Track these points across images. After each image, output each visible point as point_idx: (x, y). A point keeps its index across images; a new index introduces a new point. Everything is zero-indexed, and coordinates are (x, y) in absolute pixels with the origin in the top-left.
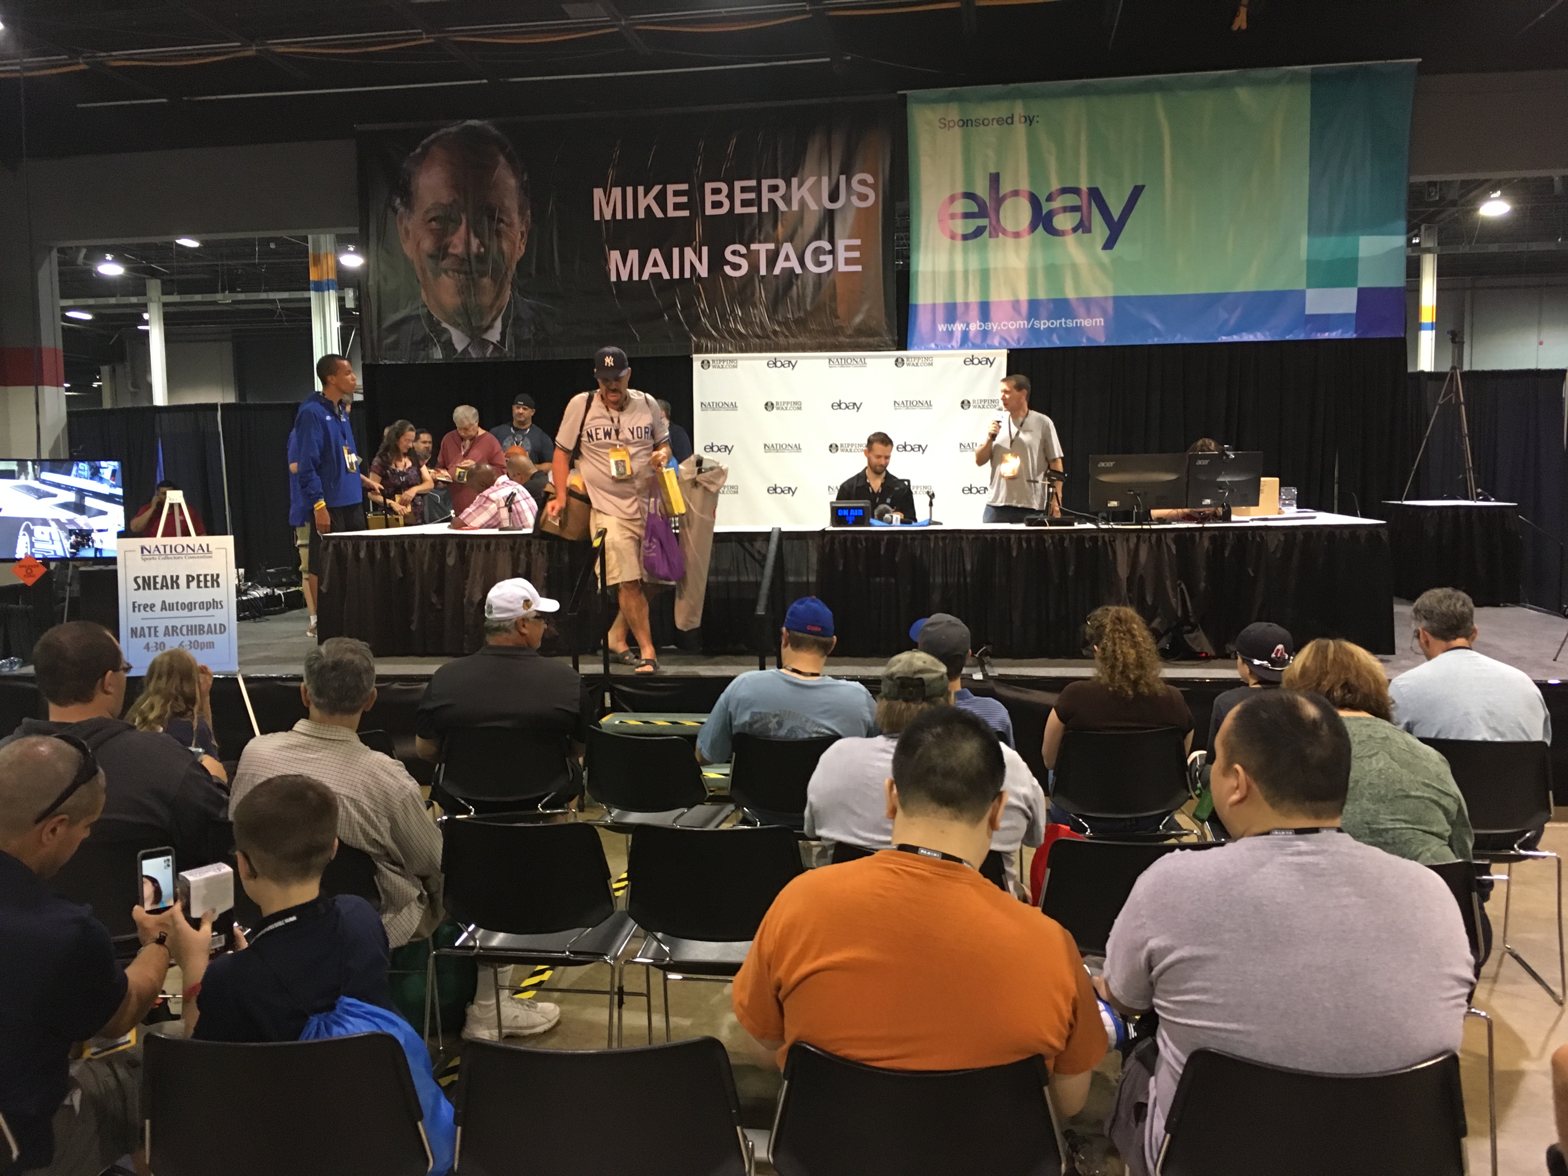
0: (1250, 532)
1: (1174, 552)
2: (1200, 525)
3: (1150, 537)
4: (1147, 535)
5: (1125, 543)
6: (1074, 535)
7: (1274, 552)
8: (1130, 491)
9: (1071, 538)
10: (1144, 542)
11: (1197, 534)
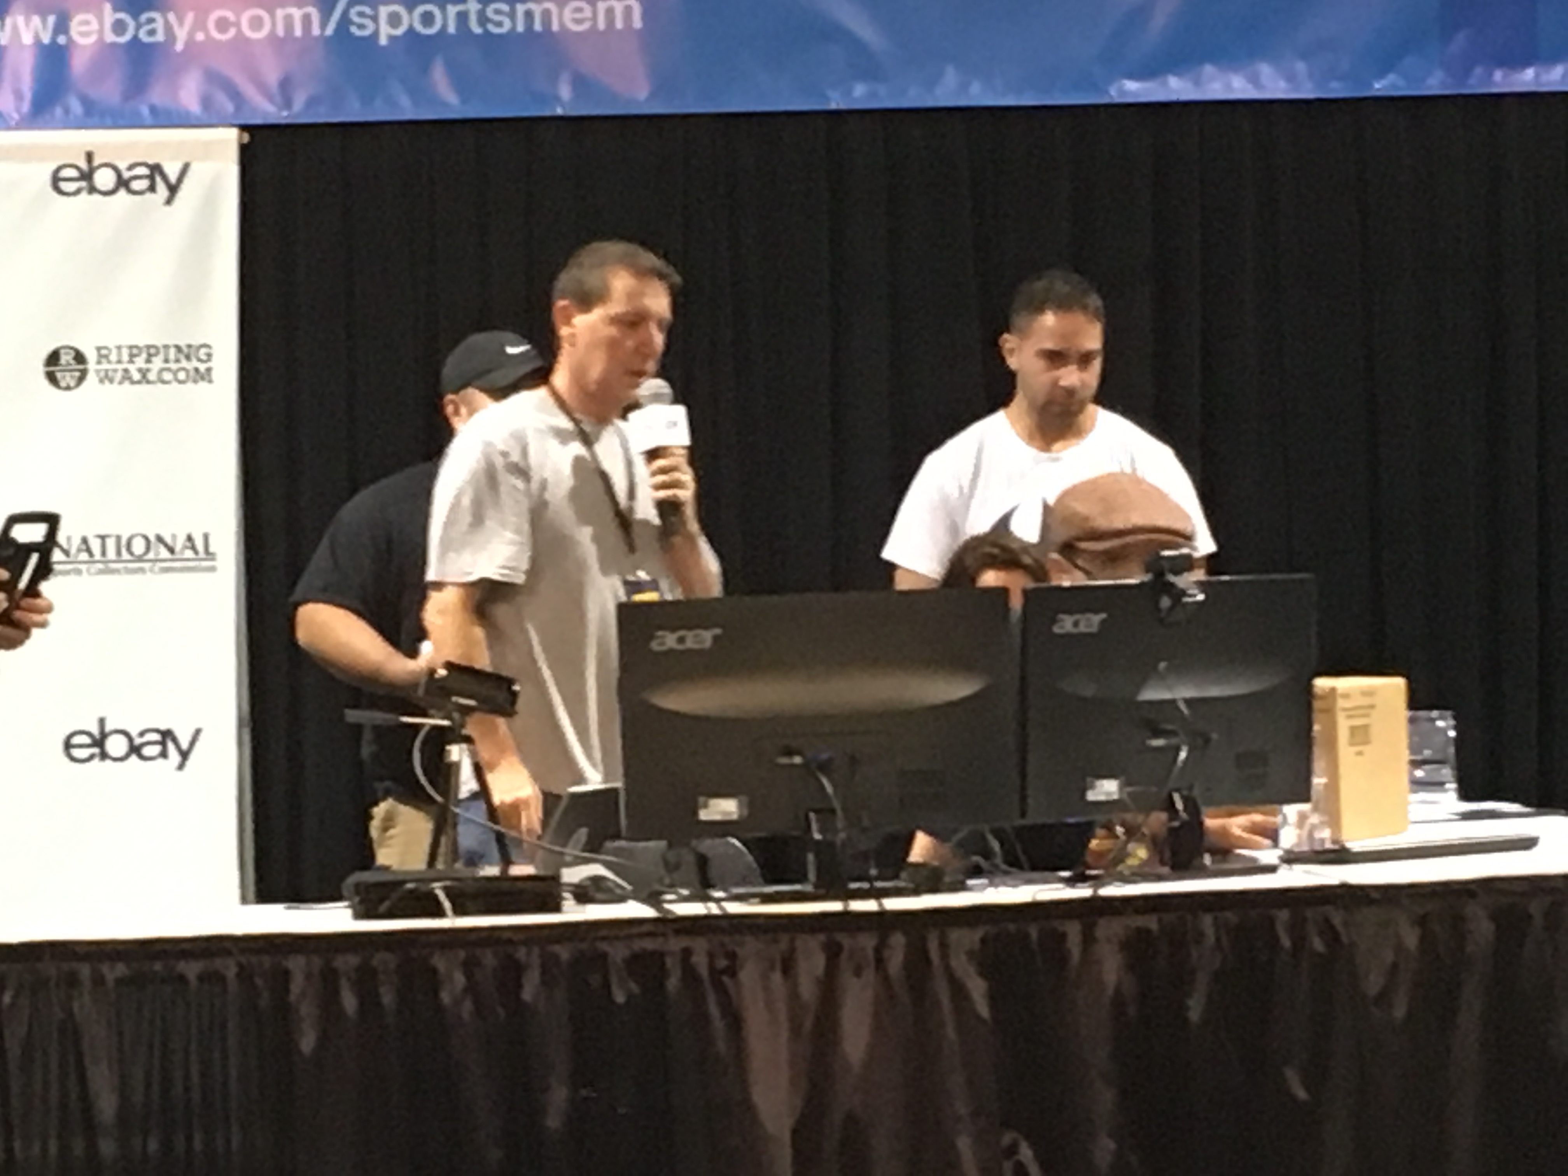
0: (1283, 916)
1: (983, 1010)
2: (1083, 892)
3: (878, 950)
4: (868, 942)
5: (777, 977)
6: (564, 952)
7: (1384, 998)
8: (790, 753)
9: (548, 965)
10: (858, 972)
11: (1073, 930)
